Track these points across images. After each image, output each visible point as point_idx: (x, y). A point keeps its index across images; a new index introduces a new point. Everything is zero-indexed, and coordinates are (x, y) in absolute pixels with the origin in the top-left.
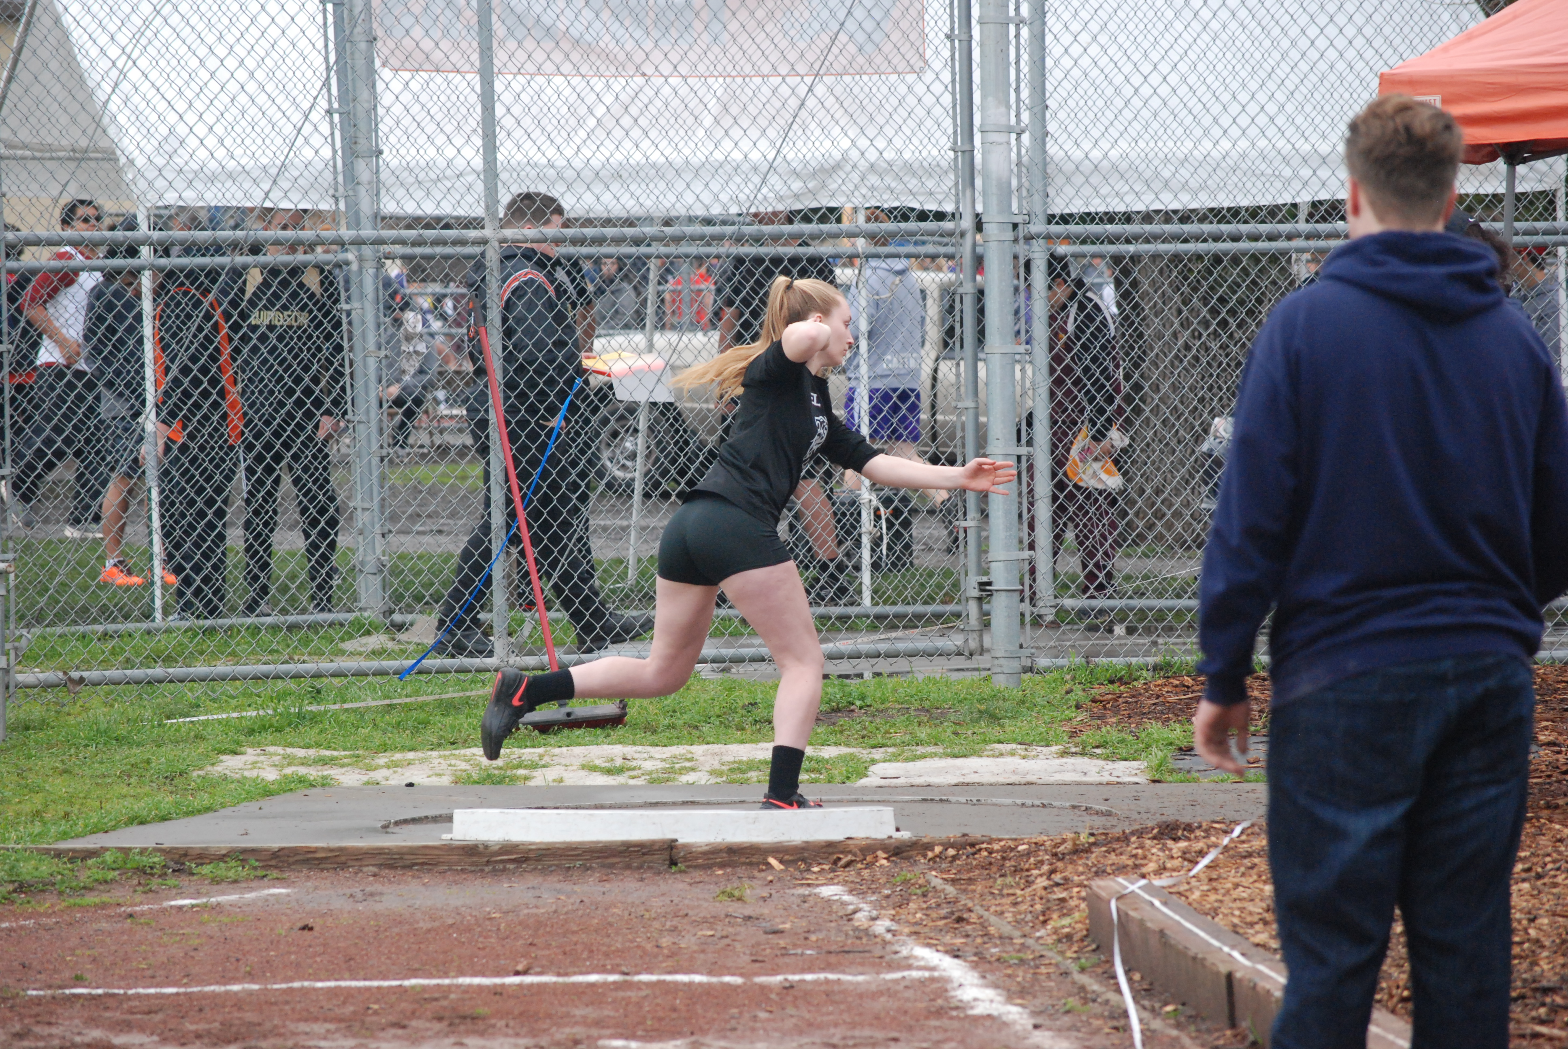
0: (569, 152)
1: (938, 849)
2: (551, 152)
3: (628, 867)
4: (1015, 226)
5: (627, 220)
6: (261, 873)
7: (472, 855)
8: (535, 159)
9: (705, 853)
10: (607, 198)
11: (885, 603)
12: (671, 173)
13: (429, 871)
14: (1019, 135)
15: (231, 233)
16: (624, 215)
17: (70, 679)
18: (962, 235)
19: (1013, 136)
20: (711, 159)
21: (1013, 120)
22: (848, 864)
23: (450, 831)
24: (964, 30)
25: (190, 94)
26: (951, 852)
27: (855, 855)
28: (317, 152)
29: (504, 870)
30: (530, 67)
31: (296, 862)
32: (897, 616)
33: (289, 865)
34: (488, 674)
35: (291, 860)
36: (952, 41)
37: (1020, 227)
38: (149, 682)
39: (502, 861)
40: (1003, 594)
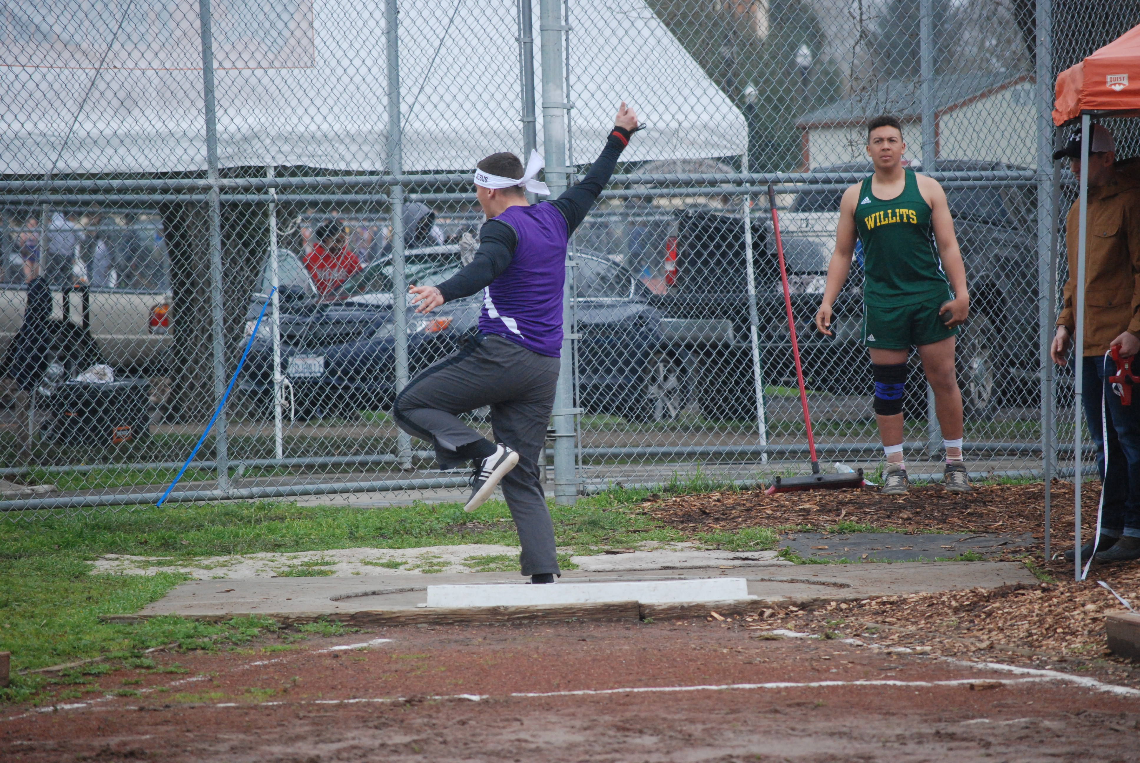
3: (610, 621)
4: (568, 177)
9: (663, 610)
14: (569, 110)
19: (565, 111)
21: (565, 101)
22: (772, 615)
23: (425, 600)
24: (528, 35)
27: (773, 609)
31: (367, 623)
33: (364, 623)
34: (216, 502)
35: (365, 620)
36: (520, 43)
37: (572, 176)
40: (565, 439)
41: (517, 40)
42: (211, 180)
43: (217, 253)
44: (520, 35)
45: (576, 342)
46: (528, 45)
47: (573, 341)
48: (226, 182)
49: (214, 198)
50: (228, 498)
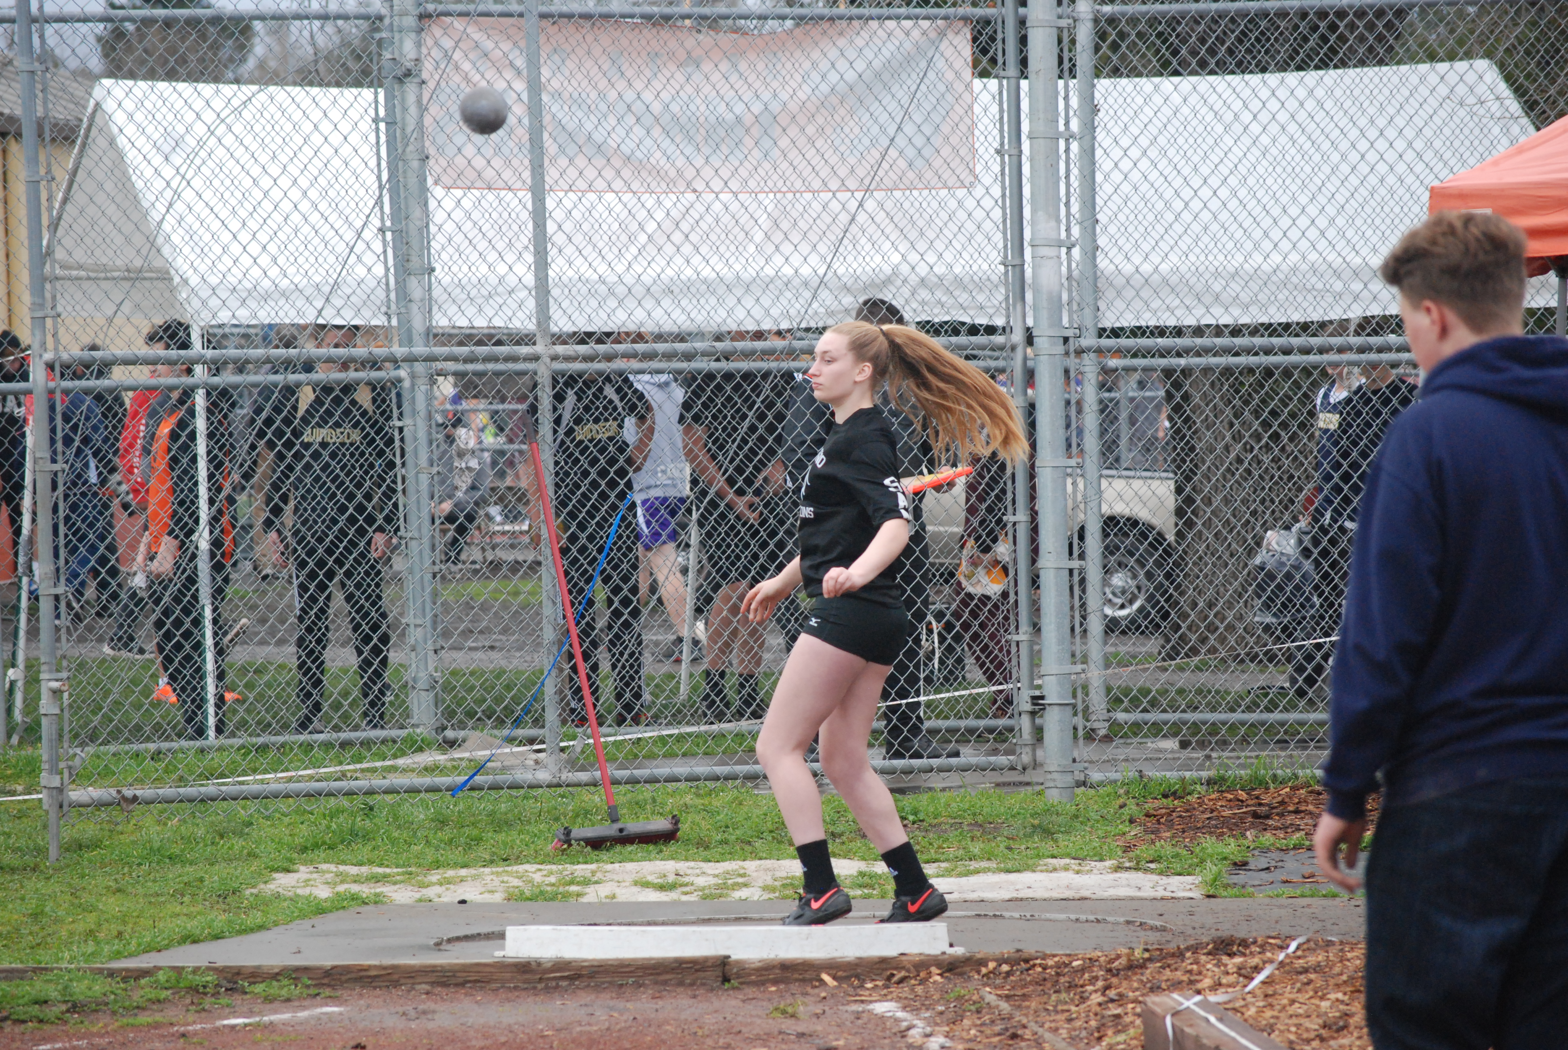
0: (620, 268)
1: (992, 965)
2: (602, 268)
3: (681, 984)
4: (1066, 340)
5: (678, 335)
6: (314, 991)
7: (524, 972)
8: (587, 275)
9: (759, 970)
10: (658, 313)
11: (937, 717)
12: (721, 290)
13: (482, 988)
14: (1069, 249)
15: (284, 351)
16: (675, 330)
17: (123, 797)
18: (1013, 348)
19: (1064, 250)
20: (762, 274)
21: (1063, 235)
22: (901, 981)
23: (503, 948)
24: (1014, 144)
25: (243, 213)
26: (1005, 968)
27: (908, 971)
28: (369, 270)
29: (557, 987)
30: (581, 184)
31: (347, 981)
32: (948, 730)
33: (342, 983)
35: (344, 978)
36: (1002, 156)
37: (1071, 341)
38: (202, 800)
39: (555, 978)
40: (1056, 708)
41: (998, 152)
42: (539, 348)
43: (547, 448)
44: (1002, 144)
45: (1076, 573)
46: (1015, 159)
47: (1071, 571)
48: (560, 349)
49: (544, 372)
50: (559, 785)
